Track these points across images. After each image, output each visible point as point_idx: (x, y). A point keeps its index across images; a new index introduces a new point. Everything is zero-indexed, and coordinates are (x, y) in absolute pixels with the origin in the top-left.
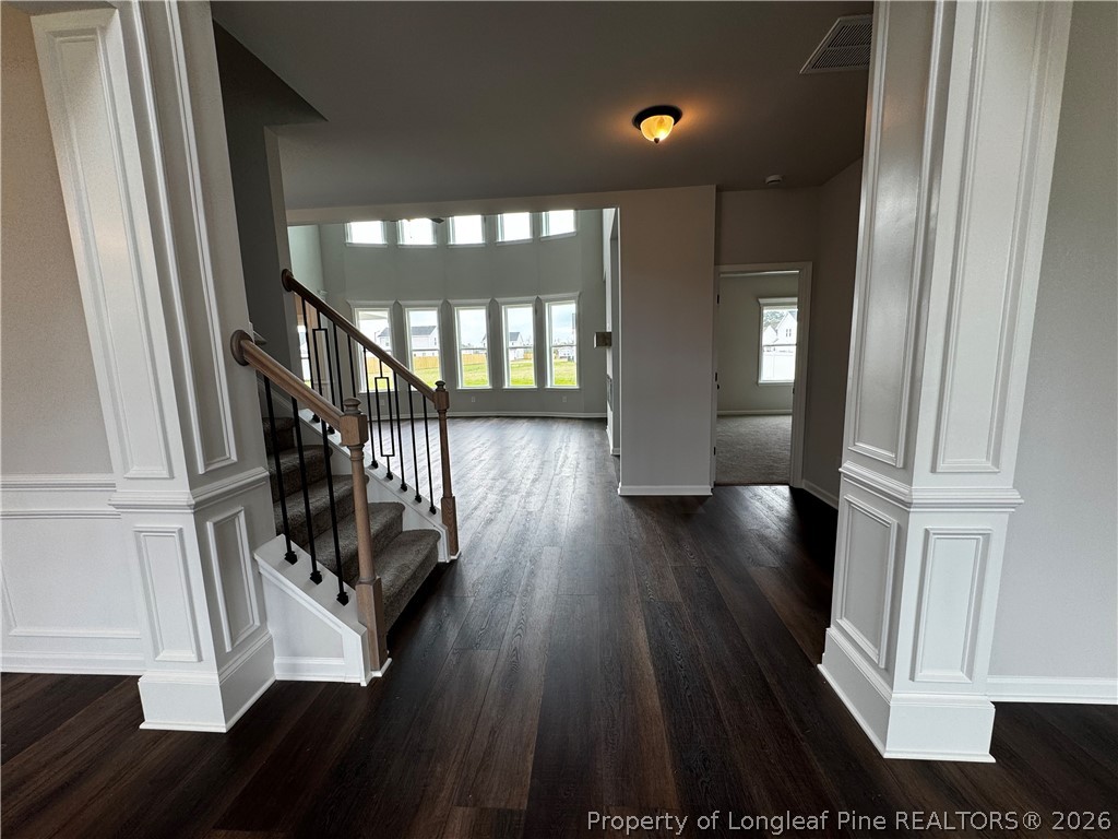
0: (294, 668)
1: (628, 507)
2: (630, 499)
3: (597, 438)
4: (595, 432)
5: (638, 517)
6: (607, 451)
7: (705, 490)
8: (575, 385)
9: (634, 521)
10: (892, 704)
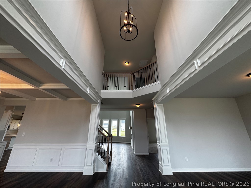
0: (97, 170)
1: (136, 156)
2: (136, 155)
3: (129, 146)
4: (129, 145)
5: (137, 157)
6: (131, 148)
7: (148, 154)
8: (125, 136)
9: (137, 158)
10: (163, 168)
